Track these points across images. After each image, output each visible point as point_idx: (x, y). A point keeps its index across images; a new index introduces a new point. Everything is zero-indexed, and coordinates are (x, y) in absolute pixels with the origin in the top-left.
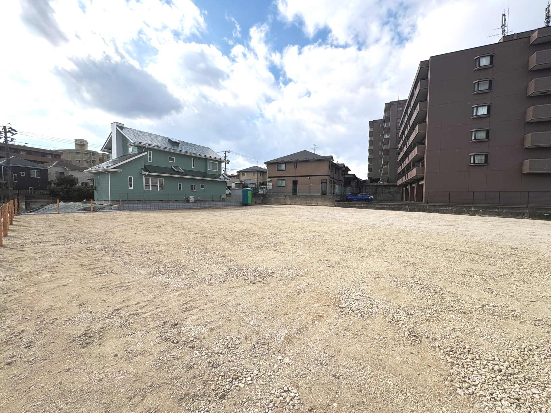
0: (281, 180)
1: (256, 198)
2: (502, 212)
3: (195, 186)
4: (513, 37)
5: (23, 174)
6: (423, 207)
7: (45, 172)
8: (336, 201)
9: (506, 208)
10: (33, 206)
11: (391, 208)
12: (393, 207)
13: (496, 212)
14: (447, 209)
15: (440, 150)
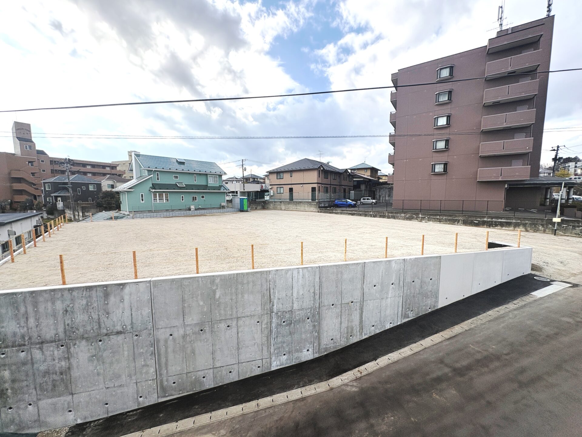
0: (280, 187)
1: (256, 204)
2: (442, 219)
3: (196, 197)
4: (508, 31)
5: (84, 188)
6: (384, 214)
7: (99, 186)
8: (319, 207)
9: (446, 215)
10: (86, 214)
11: (360, 214)
12: (361, 213)
13: (438, 219)
14: (401, 215)
15: (406, 159)
